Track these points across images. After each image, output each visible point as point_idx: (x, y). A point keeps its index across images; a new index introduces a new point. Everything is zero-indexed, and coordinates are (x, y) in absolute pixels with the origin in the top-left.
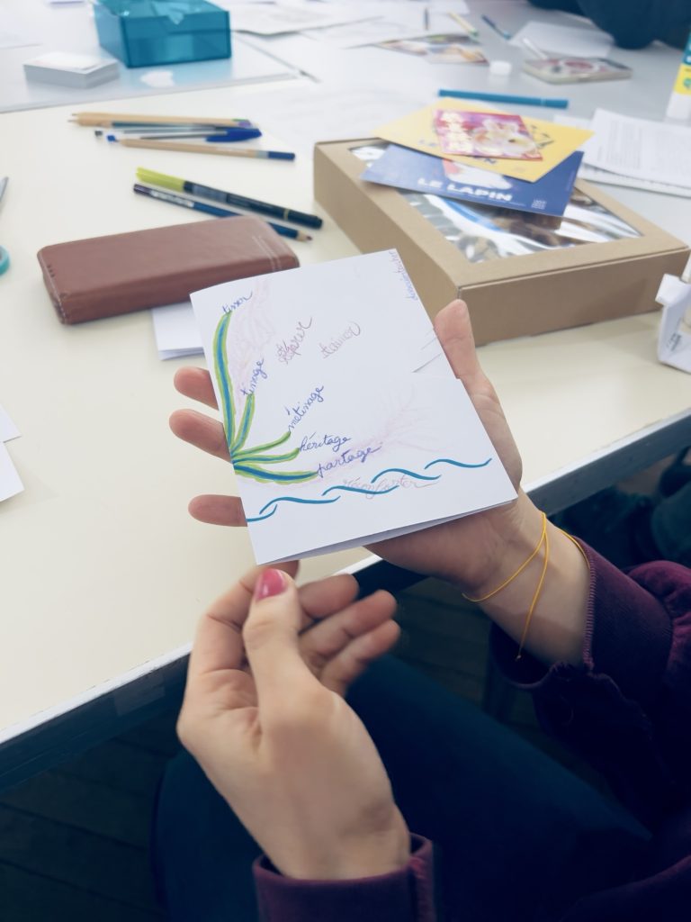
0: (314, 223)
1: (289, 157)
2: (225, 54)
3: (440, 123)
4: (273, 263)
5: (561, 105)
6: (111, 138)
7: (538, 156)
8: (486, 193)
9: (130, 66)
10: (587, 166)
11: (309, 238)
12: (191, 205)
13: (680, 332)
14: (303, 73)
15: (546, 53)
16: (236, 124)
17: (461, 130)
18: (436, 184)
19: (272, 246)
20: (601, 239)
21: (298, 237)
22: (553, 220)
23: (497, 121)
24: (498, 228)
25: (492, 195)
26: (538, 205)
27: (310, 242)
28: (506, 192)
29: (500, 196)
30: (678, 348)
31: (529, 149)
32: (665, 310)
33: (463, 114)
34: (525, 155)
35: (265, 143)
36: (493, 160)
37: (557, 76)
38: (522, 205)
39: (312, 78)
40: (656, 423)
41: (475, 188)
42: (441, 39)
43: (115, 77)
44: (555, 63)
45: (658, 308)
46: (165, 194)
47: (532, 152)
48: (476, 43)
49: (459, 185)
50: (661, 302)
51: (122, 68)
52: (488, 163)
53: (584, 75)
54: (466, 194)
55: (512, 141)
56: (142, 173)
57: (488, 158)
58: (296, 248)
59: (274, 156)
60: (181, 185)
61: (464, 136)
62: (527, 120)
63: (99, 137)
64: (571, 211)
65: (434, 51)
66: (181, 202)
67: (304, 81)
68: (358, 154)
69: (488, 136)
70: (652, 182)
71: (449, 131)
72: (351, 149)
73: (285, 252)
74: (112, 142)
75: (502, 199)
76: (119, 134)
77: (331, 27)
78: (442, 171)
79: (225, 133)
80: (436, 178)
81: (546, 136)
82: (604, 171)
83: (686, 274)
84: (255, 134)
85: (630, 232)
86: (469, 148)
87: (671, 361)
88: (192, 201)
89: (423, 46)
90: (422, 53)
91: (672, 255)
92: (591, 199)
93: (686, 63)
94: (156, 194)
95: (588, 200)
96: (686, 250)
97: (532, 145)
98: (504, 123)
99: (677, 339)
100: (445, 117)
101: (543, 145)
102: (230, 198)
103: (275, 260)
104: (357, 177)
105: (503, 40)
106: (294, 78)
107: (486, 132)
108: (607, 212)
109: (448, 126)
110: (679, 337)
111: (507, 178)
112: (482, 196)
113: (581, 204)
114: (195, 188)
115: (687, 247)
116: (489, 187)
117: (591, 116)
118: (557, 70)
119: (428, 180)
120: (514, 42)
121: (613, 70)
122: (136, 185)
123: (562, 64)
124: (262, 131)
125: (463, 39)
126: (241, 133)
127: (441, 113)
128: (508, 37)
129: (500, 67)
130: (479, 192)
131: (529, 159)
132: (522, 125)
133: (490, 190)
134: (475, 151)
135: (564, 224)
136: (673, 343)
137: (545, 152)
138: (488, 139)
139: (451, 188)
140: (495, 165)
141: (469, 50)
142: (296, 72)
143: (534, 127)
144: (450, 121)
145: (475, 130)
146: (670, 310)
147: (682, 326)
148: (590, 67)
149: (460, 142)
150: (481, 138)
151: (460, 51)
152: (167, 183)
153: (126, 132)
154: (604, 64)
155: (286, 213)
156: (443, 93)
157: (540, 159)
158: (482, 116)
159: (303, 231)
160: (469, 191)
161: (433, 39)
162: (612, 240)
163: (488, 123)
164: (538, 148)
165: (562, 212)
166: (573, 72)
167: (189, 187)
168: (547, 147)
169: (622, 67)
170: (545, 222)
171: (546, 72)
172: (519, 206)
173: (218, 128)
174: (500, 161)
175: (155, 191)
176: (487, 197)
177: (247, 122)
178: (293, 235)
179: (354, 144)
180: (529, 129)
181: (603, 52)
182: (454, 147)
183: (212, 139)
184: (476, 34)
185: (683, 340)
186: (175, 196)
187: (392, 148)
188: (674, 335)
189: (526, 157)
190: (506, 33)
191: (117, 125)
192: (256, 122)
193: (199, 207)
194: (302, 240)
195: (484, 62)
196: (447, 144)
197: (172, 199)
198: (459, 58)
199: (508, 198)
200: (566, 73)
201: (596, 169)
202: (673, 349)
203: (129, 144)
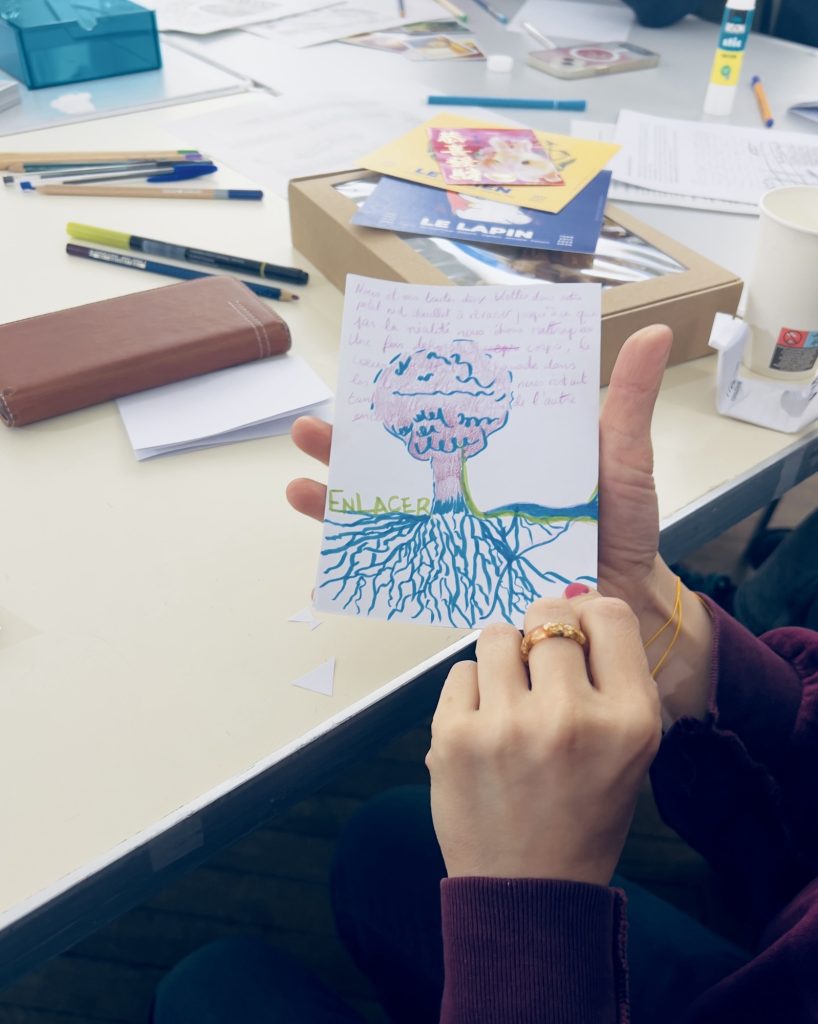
0: (298, 278)
1: (256, 196)
2: (156, 65)
3: (438, 147)
4: (257, 333)
5: (578, 107)
6: (26, 186)
7: (559, 180)
8: (502, 231)
9: (33, 86)
10: (617, 183)
11: (295, 298)
12: (143, 266)
13: (740, 378)
14: (257, 85)
15: (552, 39)
16: (182, 158)
17: (464, 153)
18: (442, 224)
19: (253, 311)
20: (643, 277)
21: (282, 297)
22: (584, 259)
23: (506, 138)
24: (521, 273)
25: (510, 233)
26: (565, 241)
27: (295, 301)
28: (525, 228)
29: (519, 233)
30: (739, 396)
31: (547, 171)
32: (720, 355)
33: (463, 132)
34: (543, 179)
35: (222, 180)
36: (506, 188)
37: (569, 70)
38: (548, 243)
39: (268, 90)
40: (723, 483)
41: (489, 225)
42: (421, 29)
43: (18, 103)
44: (565, 54)
45: (712, 352)
46: (108, 253)
47: (551, 175)
48: (466, 31)
49: (470, 224)
50: (716, 347)
51: (23, 90)
52: (500, 192)
53: (601, 67)
54: (479, 233)
55: (526, 163)
56: (73, 229)
57: (500, 186)
58: (283, 311)
59: (236, 195)
60: (126, 241)
61: (468, 161)
62: (542, 136)
63: (9, 184)
64: (604, 246)
65: (415, 44)
66: (129, 263)
67: (259, 95)
68: (342, 190)
69: (496, 158)
70: (694, 197)
71: (450, 155)
72: (334, 186)
73: (270, 318)
74: (28, 190)
75: (522, 237)
76: (34, 179)
77: (280, 19)
78: (448, 207)
79: (170, 169)
80: (442, 217)
81: (566, 153)
82: (637, 187)
83: (742, 308)
84: (208, 169)
85: (674, 267)
86: (476, 176)
87: (734, 412)
88: (144, 261)
89: (401, 38)
90: (401, 49)
91: (723, 290)
92: (625, 229)
93: (722, 46)
94: (96, 255)
95: (621, 231)
96: (738, 282)
97: (551, 167)
98: (513, 140)
99: (737, 386)
100: (444, 138)
101: (564, 165)
102: (189, 254)
103: (259, 328)
104: (348, 222)
105: (499, 25)
106: (247, 91)
107: (494, 153)
108: (645, 244)
109: (447, 149)
110: (740, 383)
111: (525, 209)
112: (497, 234)
113: (614, 236)
114: (145, 244)
115: (739, 279)
116: (506, 223)
117: (615, 120)
118: (568, 62)
119: (433, 220)
120: (512, 27)
121: (636, 57)
122: (69, 245)
123: (573, 53)
124: (216, 164)
125: (450, 26)
126: (191, 168)
127: (436, 132)
128: (505, 21)
129: (499, 62)
130: (494, 231)
131: (549, 184)
132: (535, 142)
133: (507, 227)
134: (483, 178)
135: (596, 262)
136: (733, 391)
137: (566, 174)
138: (497, 162)
139: (461, 227)
140: (509, 194)
141: (459, 40)
142: (248, 84)
143: (550, 144)
144: (450, 141)
145: (481, 152)
146: (725, 354)
147: (742, 370)
148: (609, 55)
149: (464, 169)
150: (488, 162)
151: (448, 43)
152: (110, 239)
153: (43, 177)
154: (624, 50)
155: (262, 269)
156: (434, 101)
157: (561, 183)
158: (488, 133)
159: (287, 289)
160: (482, 229)
161: (413, 29)
162: (654, 277)
163: (495, 141)
164: (558, 170)
165: (593, 249)
166: (589, 64)
167: (136, 243)
168: (568, 168)
169: (647, 53)
170: (575, 262)
171: (556, 64)
172: (543, 244)
173: (161, 164)
174: (514, 190)
175: (95, 250)
176: (504, 235)
177: (196, 154)
178: (275, 295)
179: (338, 178)
180: (545, 147)
181: (622, 33)
182: (457, 175)
183: (155, 178)
184: (465, 19)
185: (745, 387)
186: (120, 256)
187: (384, 180)
188: (734, 382)
189: (545, 183)
190: (501, 16)
191: (30, 168)
192: (209, 153)
193: (152, 268)
194: (286, 301)
195: (479, 56)
196: (449, 172)
197: (117, 260)
198: (447, 52)
199: (529, 235)
200: (579, 65)
201: (627, 185)
202: (734, 397)
203: (50, 192)
